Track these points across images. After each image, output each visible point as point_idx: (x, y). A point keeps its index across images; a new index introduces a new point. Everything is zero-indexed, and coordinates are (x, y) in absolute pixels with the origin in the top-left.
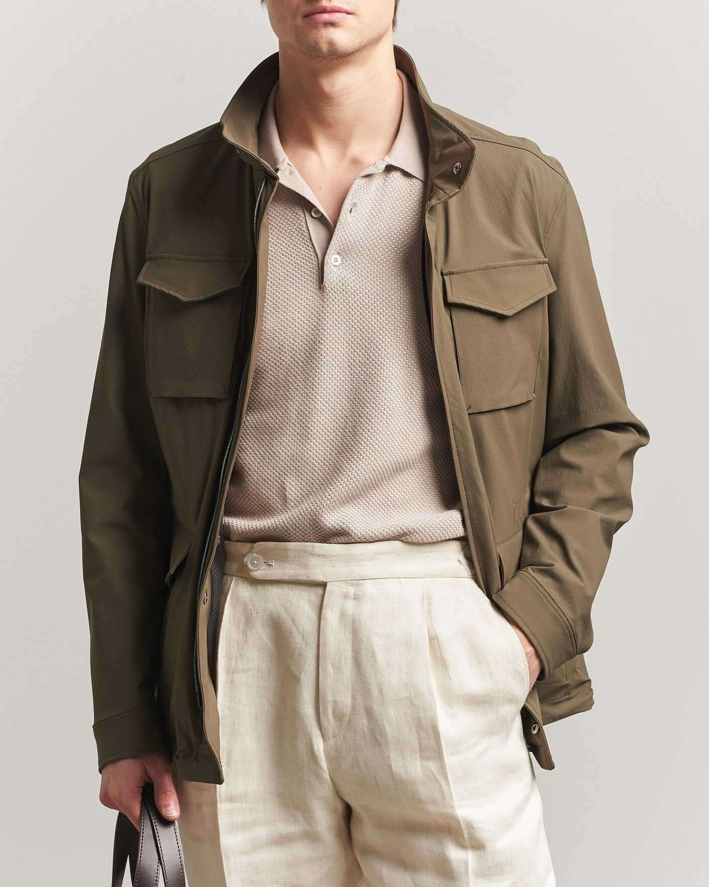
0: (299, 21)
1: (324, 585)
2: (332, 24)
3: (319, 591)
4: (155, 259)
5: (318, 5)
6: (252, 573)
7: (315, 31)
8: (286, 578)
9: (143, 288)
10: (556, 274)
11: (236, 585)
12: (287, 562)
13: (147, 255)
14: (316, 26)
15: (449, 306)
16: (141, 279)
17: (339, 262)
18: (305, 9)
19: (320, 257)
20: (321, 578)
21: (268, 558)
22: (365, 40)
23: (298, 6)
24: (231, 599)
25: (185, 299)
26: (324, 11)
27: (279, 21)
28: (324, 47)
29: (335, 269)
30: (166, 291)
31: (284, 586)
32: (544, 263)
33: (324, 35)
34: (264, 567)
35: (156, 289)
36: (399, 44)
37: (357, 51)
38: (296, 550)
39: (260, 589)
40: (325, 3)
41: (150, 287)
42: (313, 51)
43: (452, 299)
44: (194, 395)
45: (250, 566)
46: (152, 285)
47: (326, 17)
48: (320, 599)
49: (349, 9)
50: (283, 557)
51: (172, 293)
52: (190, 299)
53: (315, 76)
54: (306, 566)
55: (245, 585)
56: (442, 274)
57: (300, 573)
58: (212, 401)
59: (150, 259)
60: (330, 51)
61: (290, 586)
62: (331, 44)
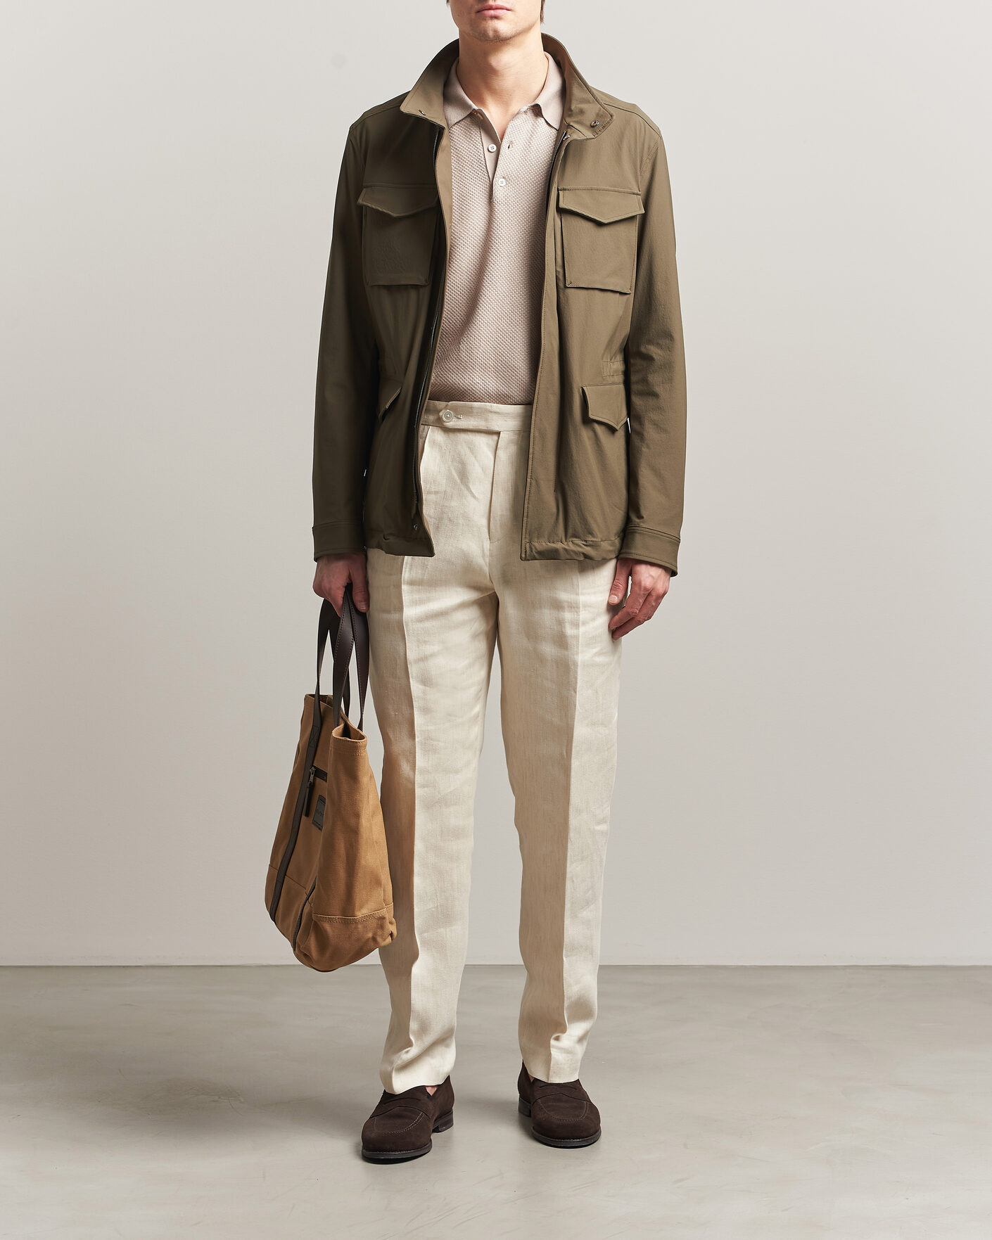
0: (473, 15)
1: (498, 434)
2: (496, 17)
3: (495, 437)
4: (371, 186)
5: (487, 4)
6: (445, 424)
7: (484, 22)
8: (471, 427)
9: (361, 207)
10: (646, 204)
11: (433, 431)
12: (471, 416)
13: (364, 184)
14: (484, 19)
15: (561, 211)
16: (360, 201)
17: (505, 183)
18: (477, 7)
19: (491, 180)
20: (496, 429)
21: (457, 413)
22: (520, 29)
23: (472, 5)
24: (429, 442)
25: (395, 215)
26: (491, 8)
27: (458, 16)
28: (491, 34)
29: (501, 189)
30: (380, 210)
31: (469, 433)
32: (637, 194)
33: (490, 25)
34: (455, 419)
35: (373, 208)
36: (545, 33)
37: (514, 37)
38: (479, 408)
39: (452, 435)
40: (491, 3)
41: (367, 207)
42: (483, 36)
43: (562, 205)
44: (403, 283)
45: (444, 419)
46: (369, 205)
47: (492, 12)
48: (495, 443)
49: (508, 7)
50: (469, 413)
51: (385, 211)
52: (398, 215)
53: (486, 55)
54: (486, 420)
55: (439, 432)
56: (558, 190)
57: (481, 425)
58: (416, 287)
59: (367, 187)
60: (494, 36)
61: (474, 434)
62: (496, 31)
